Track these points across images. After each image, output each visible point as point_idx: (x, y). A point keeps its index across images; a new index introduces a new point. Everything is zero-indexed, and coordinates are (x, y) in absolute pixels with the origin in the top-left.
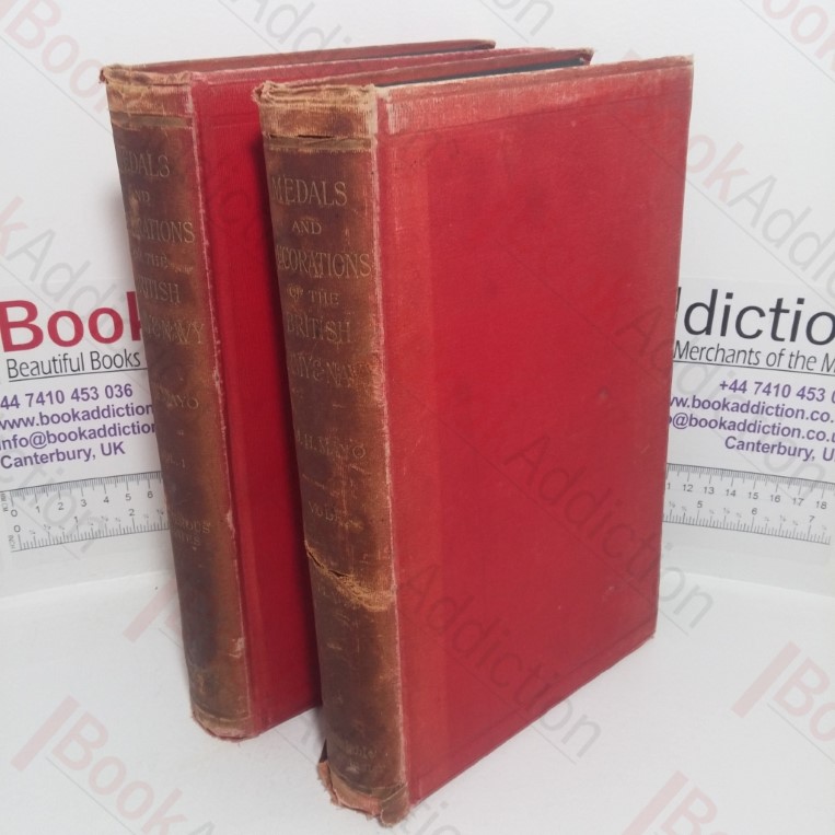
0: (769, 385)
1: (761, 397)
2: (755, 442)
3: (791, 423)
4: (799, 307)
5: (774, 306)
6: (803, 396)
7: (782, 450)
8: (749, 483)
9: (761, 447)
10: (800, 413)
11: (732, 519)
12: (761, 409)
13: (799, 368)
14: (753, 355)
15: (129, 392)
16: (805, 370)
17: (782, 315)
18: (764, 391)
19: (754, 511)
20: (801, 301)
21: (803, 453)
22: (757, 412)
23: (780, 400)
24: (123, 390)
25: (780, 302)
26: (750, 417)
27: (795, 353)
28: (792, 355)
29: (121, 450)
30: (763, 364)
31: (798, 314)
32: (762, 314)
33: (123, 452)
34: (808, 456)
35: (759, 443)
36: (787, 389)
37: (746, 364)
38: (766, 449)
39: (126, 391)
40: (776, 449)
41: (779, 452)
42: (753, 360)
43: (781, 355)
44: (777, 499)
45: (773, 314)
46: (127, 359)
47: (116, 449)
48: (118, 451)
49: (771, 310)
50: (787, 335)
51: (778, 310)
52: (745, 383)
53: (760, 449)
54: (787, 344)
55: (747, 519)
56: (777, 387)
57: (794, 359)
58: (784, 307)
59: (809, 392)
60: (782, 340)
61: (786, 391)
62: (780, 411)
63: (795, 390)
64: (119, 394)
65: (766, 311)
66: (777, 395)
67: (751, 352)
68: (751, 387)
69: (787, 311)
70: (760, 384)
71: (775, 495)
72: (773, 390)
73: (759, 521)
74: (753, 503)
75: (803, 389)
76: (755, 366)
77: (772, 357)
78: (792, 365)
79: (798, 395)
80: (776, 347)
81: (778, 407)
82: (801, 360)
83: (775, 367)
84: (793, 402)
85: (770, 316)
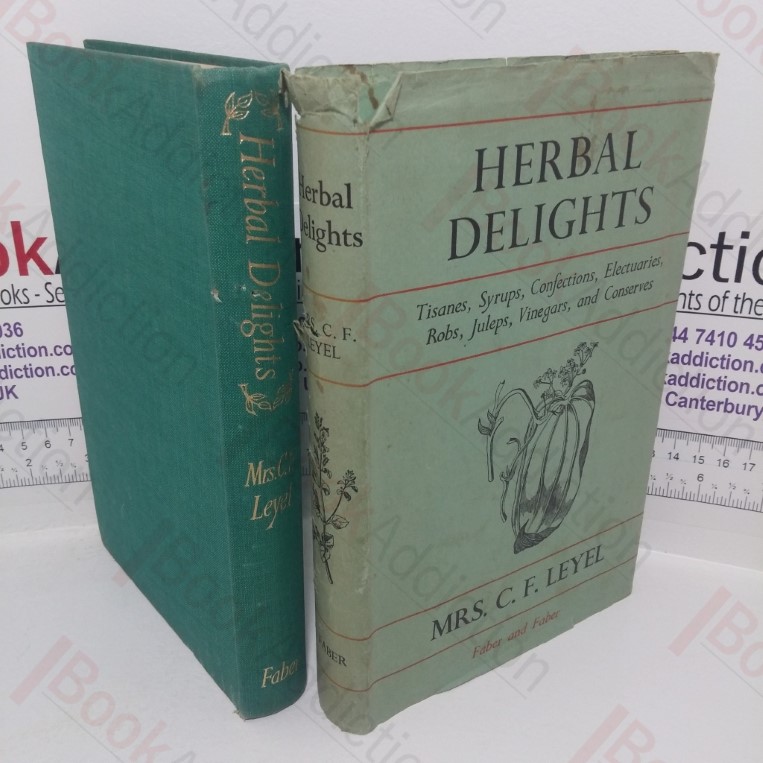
0: (713, 333)
1: (704, 346)
2: (699, 398)
3: (740, 376)
4: (744, 242)
5: (716, 242)
6: (750, 345)
7: (729, 408)
8: (694, 445)
9: (705, 403)
10: (749, 365)
11: (676, 486)
12: (703, 360)
13: (745, 312)
14: (694, 298)
15: (19, 332)
16: (753, 315)
17: (725, 251)
18: (707, 340)
19: (700, 477)
20: (745, 235)
21: (753, 410)
22: (700, 364)
23: (725, 350)
24: (12, 329)
25: (722, 236)
26: (693, 371)
27: (741, 296)
28: (737, 298)
29: (14, 395)
30: (705, 309)
31: (743, 250)
32: (702, 251)
33: (16, 397)
34: (758, 415)
35: (703, 400)
36: (733, 337)
37: (686, 309)
38: (710, 405)
39: (15, 329)
40: (722, 407)
41: (725, 410)
42: (694, 304)
43: (725, 297)
44: (726, 464)
45: (715, 250)
46: (15, 296)
47: (8, 393)
48: (11, 395)
49: (712, 246)
50: (732, 276)
51: (720, 246)
52: (685, 330)
53: (705, 406)
54: (731, 285)
55: (692, 486)
56: (722, 334)
57: (740, 302)
58: (726, 243)
59: (758, 341)
60: (726, 280)
61: (731, 339)
62: (726, 362)
63: (742, 339)
64: (9, 333)
65: (707, 247)
66: (721, 344)
67: (691, 295)
68: (692, 335)
69: (730, 247)
70: (703, 331)
71: (723, 459)
72: (717, 339)
73: (706, 489)
74: (699, 469)
75: (752, 337)
76: (696, 311)
77: (715, 300)
78: (738, 309)
79: (745, 344)
80: (719, 289)
81: (723, 359)
82: (747, 303)
83: (719, 312)
84: (740, 352)
85: (711, 254)
